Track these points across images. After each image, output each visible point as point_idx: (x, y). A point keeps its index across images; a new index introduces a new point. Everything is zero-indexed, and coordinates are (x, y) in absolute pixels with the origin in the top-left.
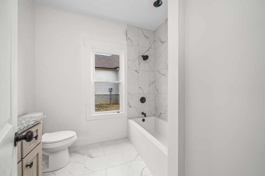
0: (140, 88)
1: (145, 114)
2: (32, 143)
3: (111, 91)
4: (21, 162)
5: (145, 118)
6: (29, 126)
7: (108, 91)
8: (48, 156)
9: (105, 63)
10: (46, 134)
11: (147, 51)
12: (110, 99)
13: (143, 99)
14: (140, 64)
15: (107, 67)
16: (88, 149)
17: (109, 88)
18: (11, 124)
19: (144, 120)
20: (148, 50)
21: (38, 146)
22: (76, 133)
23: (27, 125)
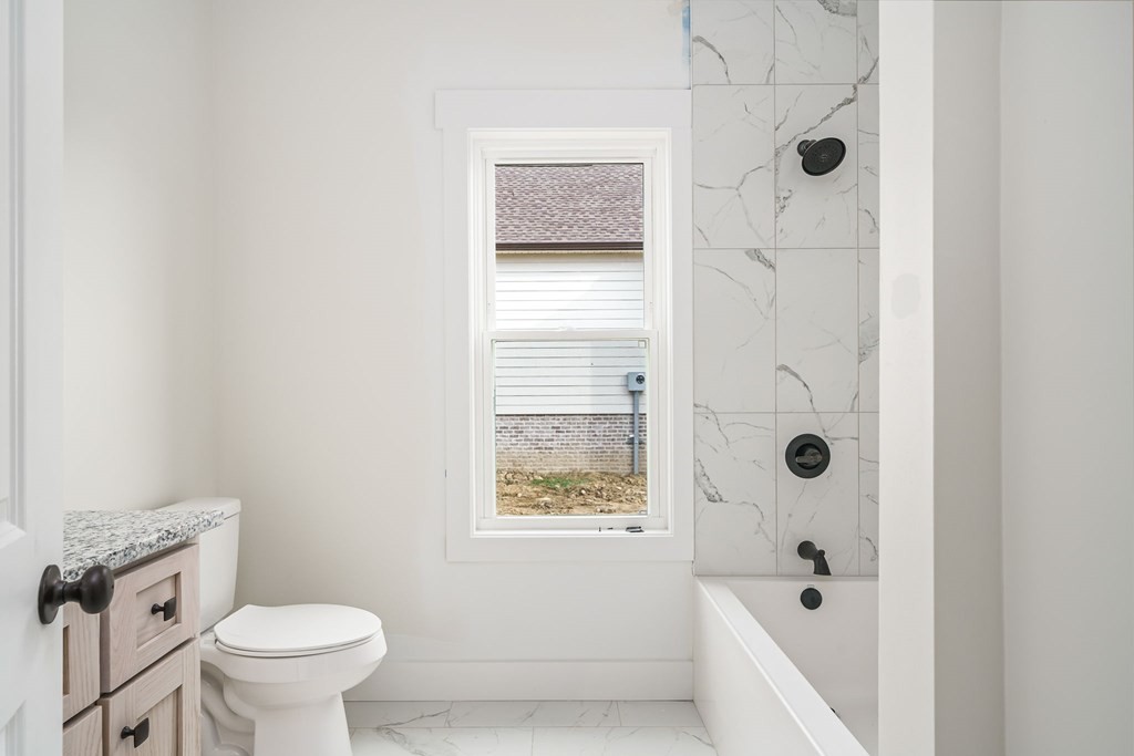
0: (782, 374)
1: (822, 553)
2: (151, 635)
3: (641, 392)
4: (99, 709)
5: (819, 584)
6: (134, 553)
7: (619, 390)
8: (252, 724)
9: (603, 211)
10: (248, 607)
11: (842, 105)
12: (631, 442)
13: (810, 450)
14: (782, 203)
15: (613, 238)
16: (450, 727)
17: (625, 371)
18: (22, 526)
19: (811, 599)
20: (850, 101)
21: (179, 652)
22: (380, 623)
23: (127, 544)
